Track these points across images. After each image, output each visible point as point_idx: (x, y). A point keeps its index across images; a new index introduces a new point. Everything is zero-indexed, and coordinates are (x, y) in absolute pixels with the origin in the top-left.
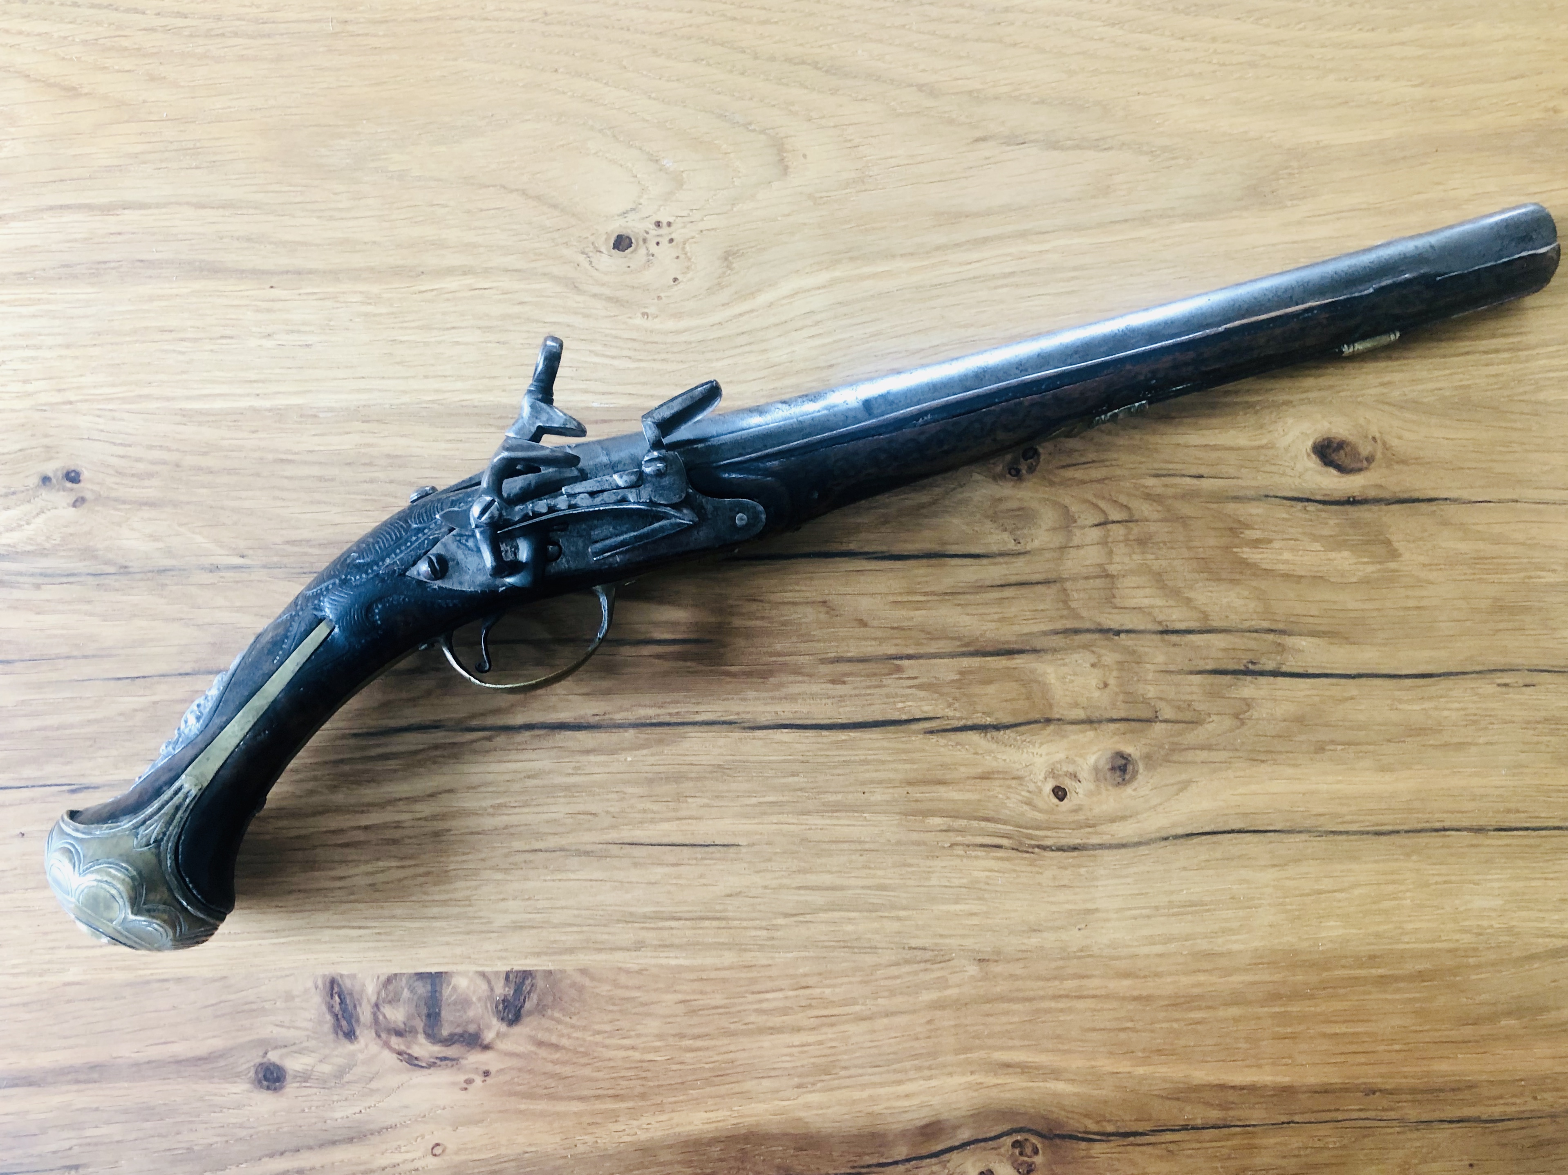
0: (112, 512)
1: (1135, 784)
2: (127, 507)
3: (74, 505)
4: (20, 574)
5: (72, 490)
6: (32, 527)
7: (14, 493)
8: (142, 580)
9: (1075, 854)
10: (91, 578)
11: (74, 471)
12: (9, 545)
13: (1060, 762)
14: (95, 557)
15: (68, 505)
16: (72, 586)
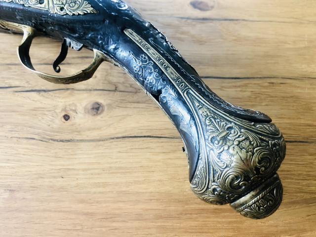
1: (102, 115)
9: (69, 143)
13: (69, 105)
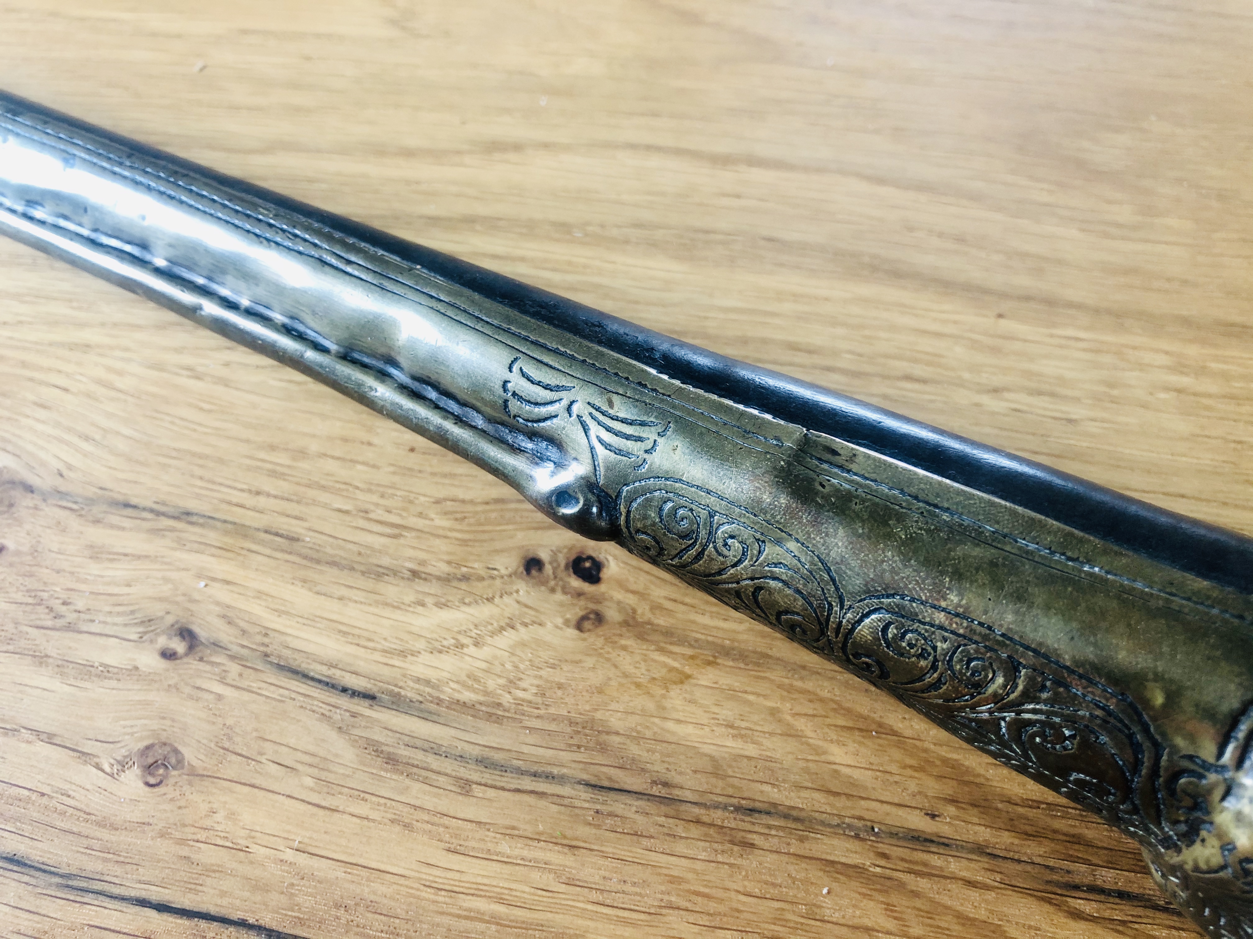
0: (657, 656)
2: (689, 652)
3: (579, 626)
4: (435, 750)
5: (579, 594)
6: (485, 652)
7: (465, 578)
8: (698, 822)
10: (584, 794)
11: (590, 558)
12: (428, 682)
14: (603, 748)
15: (567, 622)
16: (542, 803)
